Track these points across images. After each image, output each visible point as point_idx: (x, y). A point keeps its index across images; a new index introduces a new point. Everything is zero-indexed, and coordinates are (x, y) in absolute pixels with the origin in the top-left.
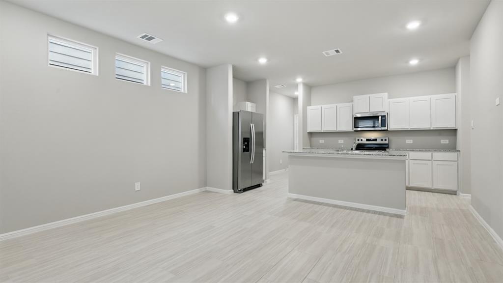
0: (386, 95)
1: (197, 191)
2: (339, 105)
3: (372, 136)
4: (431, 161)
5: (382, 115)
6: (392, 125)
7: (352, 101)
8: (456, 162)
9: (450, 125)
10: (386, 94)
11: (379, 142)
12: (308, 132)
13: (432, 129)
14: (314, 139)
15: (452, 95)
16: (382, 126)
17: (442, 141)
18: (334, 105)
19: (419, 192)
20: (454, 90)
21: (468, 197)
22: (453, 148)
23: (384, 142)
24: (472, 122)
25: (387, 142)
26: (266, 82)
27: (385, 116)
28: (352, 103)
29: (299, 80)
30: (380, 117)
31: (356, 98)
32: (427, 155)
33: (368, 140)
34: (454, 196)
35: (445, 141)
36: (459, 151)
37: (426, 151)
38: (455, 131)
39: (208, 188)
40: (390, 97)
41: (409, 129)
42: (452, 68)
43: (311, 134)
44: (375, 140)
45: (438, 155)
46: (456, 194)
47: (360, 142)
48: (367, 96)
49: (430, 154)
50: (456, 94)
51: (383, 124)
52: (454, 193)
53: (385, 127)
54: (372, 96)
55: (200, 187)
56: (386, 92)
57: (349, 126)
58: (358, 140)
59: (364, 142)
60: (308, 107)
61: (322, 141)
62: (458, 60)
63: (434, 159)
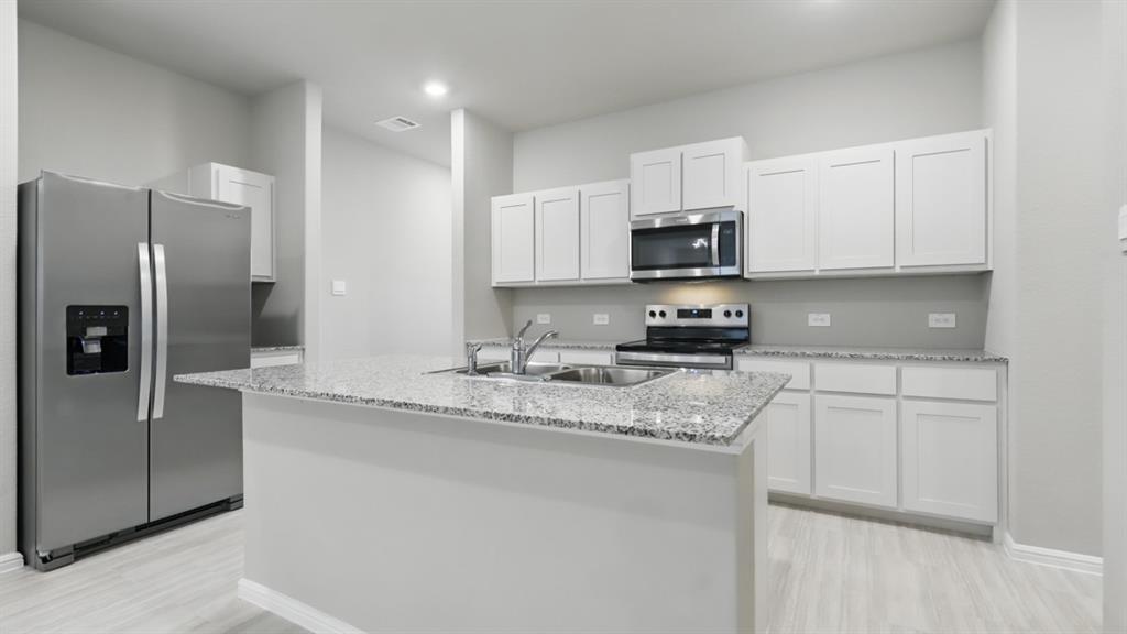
0: (734, 145)
2: (588, 189)
3: (696, 297)
4: (893, 401)
5: (723, 219)
6: (762, 256)
7: (628, 173)
8: (993, 408)
9: (963, 256)
10: (738, 143)
11: (718, 320)
12: (494, 285)
13: (898, 270)
14: (523, 313)
15: (974, 138)
16: (722, 262)
17: (933, 317)
18: (571, 191)
19: (848, 521)
22: (969, 347)
23: (734, 321)
25: (743, 321)
27: (731, 224)
28: (627, 181)
30: (715, 230)
31: (638, 159)
32: (879, 376)
33: (682, 314)
34: (982, 547)
35: (942, 320)
36: (1005, 362)
37: (875, 358)
38: (977, 281)
41: (817, 273)
44: (707, 313)
45: (924, 378)
46: (989, 539)
47: (658, 321)
48: (672, 153)
49: (890, 369)
50: (987, 132)
51: (729, 251)
52: (984, 533)
53: (733, 264)
54: (691, 150)
57: (614, 262)
58: (653, 314)
59: (672, 320)
60: (498, 201)
61: (544, 317)
63: (905, 392)
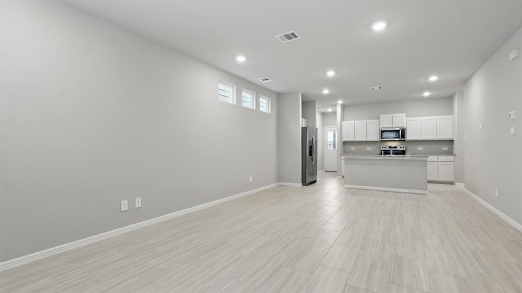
1: (275, 185)
2: (368, 121)
3: (393, 144)
4: (437, 162)
5: (402, 129)
6: (409, 136)
7: (379, 118)
8: (454, 163)
9: (449, 137)
10: (405, 114)
11: (398, 149)
12: (343, 141)
13: (437, 139)
14: (347, 147)
15: (450, 117)
16: (402, 137)
17: (443, 148)
18: (365, 121)
20: (451, 113)
21: (463, 185)
22: (450, 153)
23: (402, 149)
24: (465, 136)
25: (404, 149)
26: (315, 103)
27: (404, 130)
28: (378, 120)
29: (340, 102)
30: (400, 131)
31: (382, 116)
33: (390, 147)
35: (445, 148)
36: (456, 155)
37: (433, 155)
38: (452, 141)
39: (281, 183)
40: (407, 117)
41: (421, 140)
42: (450, 98)
43: (345, 143)
44: (396, 147)
45: (442, 158)
46: (453, 184)
47: (384, 149)
48: (391, 115)
49: (436, 157)
50: (453, 116)
52: (452, 183)
53: (404, 138)
54: (394, 115)
55: (276, 182)
56: (404, 113)
57: (376, 137)
58: (383, 147)
59: (388, 149)
60: (343, 122)
61: (353, 148)
62: (455, 94)
63: (439, 160)
